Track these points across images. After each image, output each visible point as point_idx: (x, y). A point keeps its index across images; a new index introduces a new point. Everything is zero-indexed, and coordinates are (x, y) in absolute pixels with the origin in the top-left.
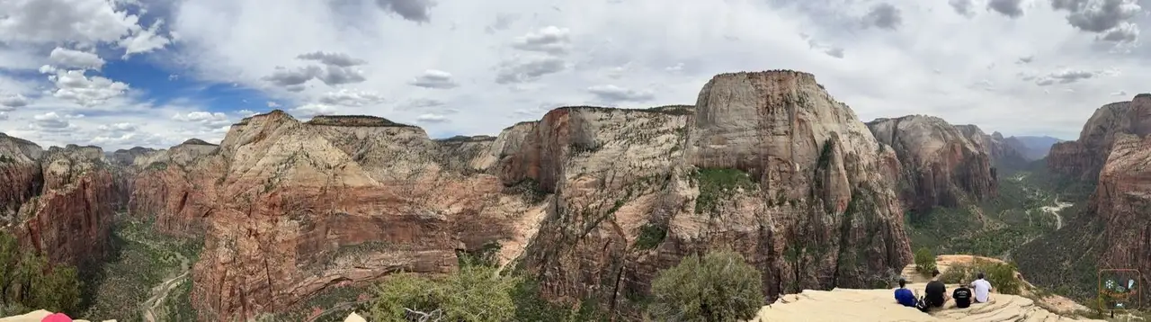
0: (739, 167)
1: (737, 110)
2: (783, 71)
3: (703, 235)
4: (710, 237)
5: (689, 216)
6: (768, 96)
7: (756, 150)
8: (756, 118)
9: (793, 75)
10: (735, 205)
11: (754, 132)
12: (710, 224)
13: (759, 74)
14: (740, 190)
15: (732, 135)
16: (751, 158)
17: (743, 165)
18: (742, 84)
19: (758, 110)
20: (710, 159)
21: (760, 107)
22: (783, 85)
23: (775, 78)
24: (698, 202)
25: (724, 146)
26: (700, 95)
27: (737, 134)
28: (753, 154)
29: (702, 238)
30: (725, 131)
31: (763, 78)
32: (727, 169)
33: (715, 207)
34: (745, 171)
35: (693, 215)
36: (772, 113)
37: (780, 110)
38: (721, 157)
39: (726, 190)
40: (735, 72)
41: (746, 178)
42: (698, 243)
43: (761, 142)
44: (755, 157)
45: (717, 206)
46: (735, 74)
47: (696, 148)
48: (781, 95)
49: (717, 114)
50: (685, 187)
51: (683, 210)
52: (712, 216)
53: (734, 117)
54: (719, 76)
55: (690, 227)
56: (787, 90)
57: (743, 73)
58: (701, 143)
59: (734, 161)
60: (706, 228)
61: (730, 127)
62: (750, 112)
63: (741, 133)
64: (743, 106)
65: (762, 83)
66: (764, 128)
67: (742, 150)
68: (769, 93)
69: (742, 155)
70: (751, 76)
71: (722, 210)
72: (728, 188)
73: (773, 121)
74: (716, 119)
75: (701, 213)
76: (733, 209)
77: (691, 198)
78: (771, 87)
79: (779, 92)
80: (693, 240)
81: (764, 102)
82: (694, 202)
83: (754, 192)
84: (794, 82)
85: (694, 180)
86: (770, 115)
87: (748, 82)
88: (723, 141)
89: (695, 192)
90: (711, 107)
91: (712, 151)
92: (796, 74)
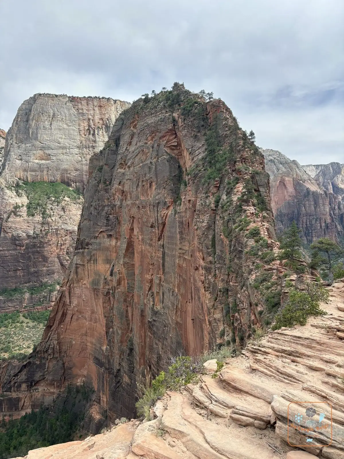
0: (63, 182)
1: (60, 130)
2: (103, 98)
3: (37, 232)
4: (44, 233)
5: (22, 218)
6: (89, 120)
7: (78, 166)
8: (78, 138)
9: (112, 102)
10: (63, 209)
11: (76, 151)
12: (43, 224)
13: (80, 98)
14: (67, 199)
15: (55, 152)
16: (74, 174)
17: (66, 180)
18: (64, 106)
19: (80, 131)
20: (33, 173)
21: (82, 128)
22: (103, 110)
23: (96, 104)
24: (29, 208)
25: (47, 162)
26: (20, 110)
27: (60, 151)
28: (76, 170)
29: (37, 235)
30: (49, 148)
31: (84, 102)
32: (52, 183)
33: (45, 211)
34: (69, 185)
35: (26, 218)
36: (94, 135)
37: (100, 132)
38: (45, 172)
39: (53, 199)
40: (57, 94)
41: (70, 190)
42: (34, 238)
43: (83, 159)
44: (78, 173)
45: (47, 211)
46: (56, 96)
47: (18, 162)
48: (102, 119)
49: (40, 131)
50: (13, 196)
51: (15, 214)
52: (43, 218)
53: (58, 135)
54: (40, 95)
55: (25, 227)
56: (107, 116)
57: (64, 96)
58: (24, 157)
59: (58, 177)
60: (40, 226)
61: (53, 145)
62: (72, 132)
63: (64, 151)
64: (65, 126)
65: (83, 106)
66: (86, 148)
67: (65, 166)
68: (90, 117)
69: (66, 170)
70: (73, 99)
71: (52, 214)
72: (55, 197)
73: (95, 141)
74: (39, 135)
75: (33, 215)
76: (62, 213)
77: (20, 205)
78: (92, 112)
79: (99, 117)
80: (29, 236)
81: (86, 124)
82: (25, 208)
83: (79, 201)
84: (113, 108)
85: (20, 191)
86: (91, 136)
87: (70, 104)
88: (48, 157)
89: (24, 200)
90: (33, 124)
91: (36, 165)
92: (115, 101)
